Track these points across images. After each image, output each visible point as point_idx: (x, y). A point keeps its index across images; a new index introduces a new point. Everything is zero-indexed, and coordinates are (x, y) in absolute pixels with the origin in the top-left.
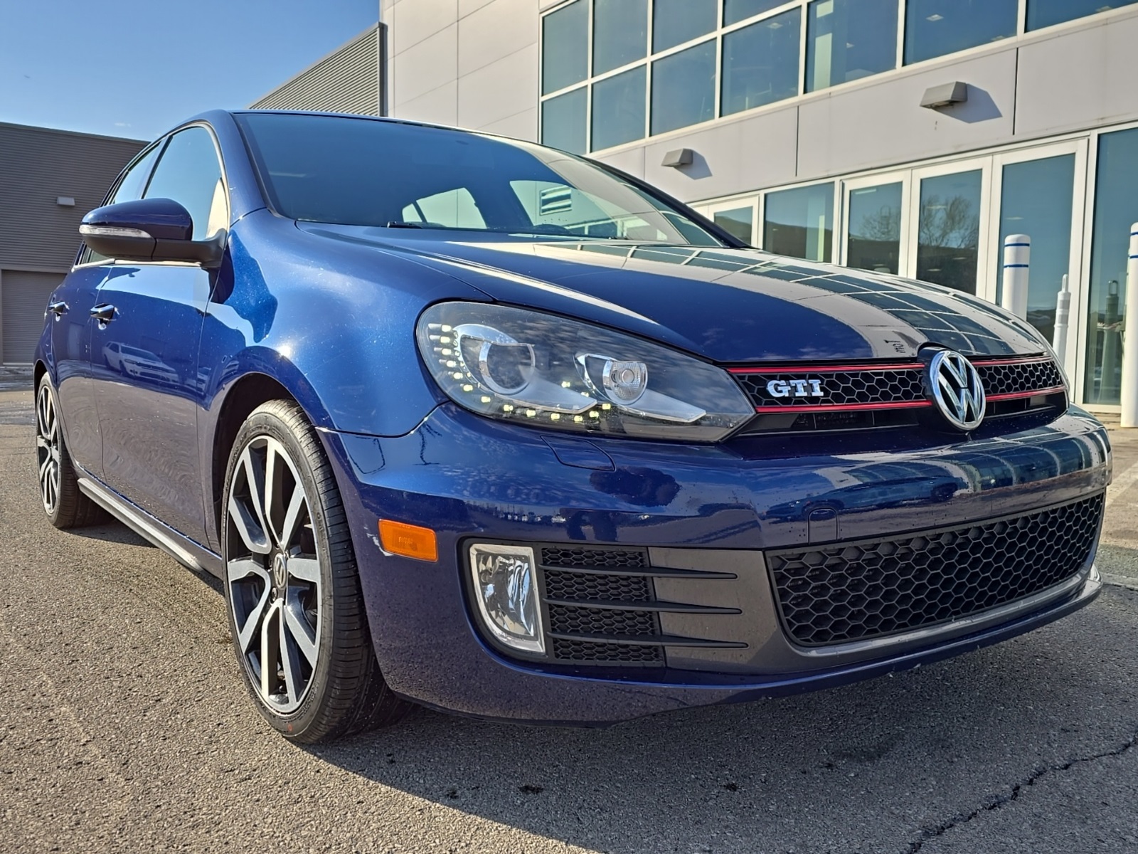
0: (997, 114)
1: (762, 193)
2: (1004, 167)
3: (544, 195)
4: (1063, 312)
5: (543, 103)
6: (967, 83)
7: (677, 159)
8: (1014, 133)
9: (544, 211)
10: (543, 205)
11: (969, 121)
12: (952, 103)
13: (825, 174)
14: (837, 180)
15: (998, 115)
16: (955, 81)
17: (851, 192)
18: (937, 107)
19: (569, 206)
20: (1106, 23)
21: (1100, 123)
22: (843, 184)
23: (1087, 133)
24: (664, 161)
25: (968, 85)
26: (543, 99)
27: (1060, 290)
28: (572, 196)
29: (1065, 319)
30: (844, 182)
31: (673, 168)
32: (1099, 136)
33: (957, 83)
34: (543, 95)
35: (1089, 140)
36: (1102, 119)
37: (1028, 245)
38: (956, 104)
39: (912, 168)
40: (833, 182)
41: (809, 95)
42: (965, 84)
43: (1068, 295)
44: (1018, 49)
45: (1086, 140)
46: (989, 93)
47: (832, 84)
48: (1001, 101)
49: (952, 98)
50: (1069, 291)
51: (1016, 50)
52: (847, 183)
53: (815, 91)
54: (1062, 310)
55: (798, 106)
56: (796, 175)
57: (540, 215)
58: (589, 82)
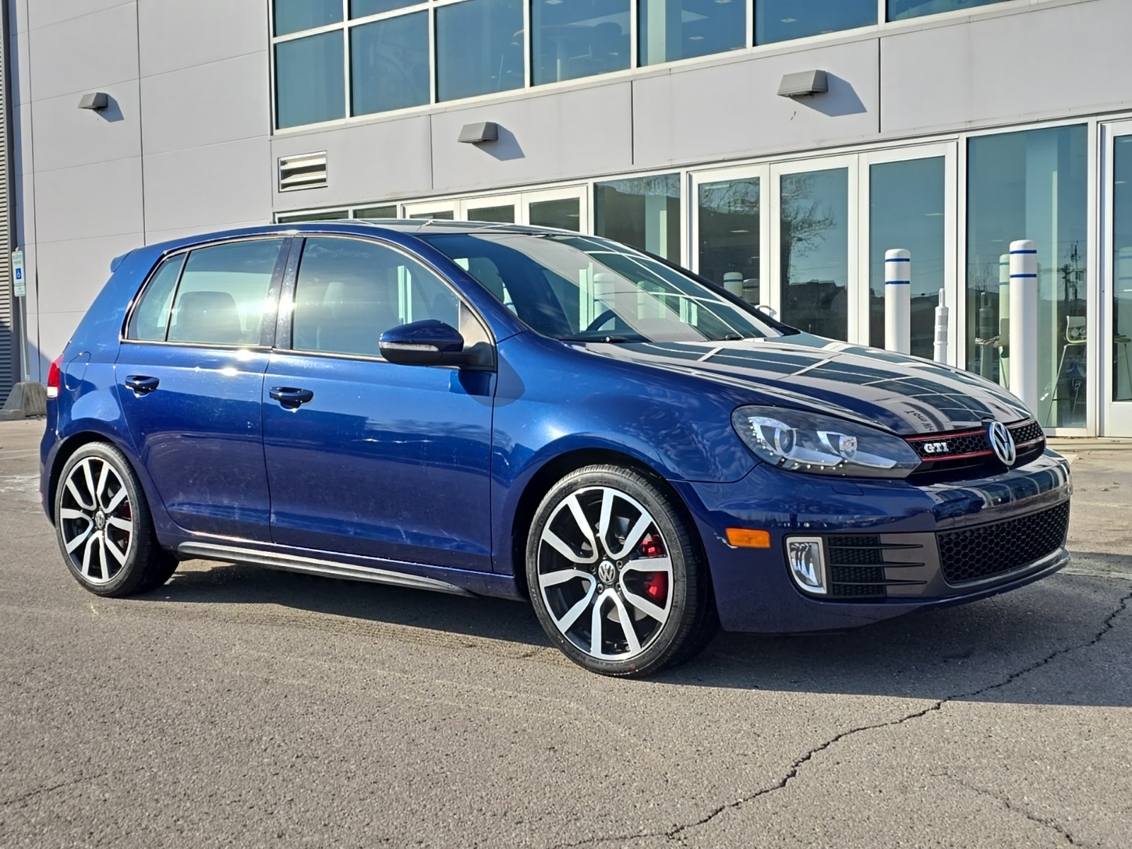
0: (861, 109)
1: (591, 182)
2: (870, 166)
3: (284, 163)
4: (942, 328)
5: (275, 46)
6: (827, 71)
7: (479, 135)
8: (880, 131)
9: (285, 186)
10: (283, 178)
11: (832, 114)
12: (811, 94)
13: (668, 164)
14: (683, 171)
15: (864, 110)
16: (815, 69)
17: (699, 185)
18: (795, 97)
19: (324, 180)
20: (969, 20)
21: (968, 126)
22: (690, 177)
23: (955, 136)
24: (460, 137)
25: (828, 73)
26: (274, 41)
27: (938, 305)
28: (328, 167)
29: (944, 336)
30: (691, 174)
31: (471, 144)
32: (968, 139)
33: (818, 72)
34: (275, 35)
35: (957, 143)
36: (970, 122)
37: (908, 260)
38: (815, 94)
39: (771, 163)
40: (678, 174)
41: (643, 70)
42: (825, 72)
43: (945, 310)
44: (879, 39)
45: (955, 143)
46: (851, 84)
47: (668, 60)
48: (865, 94)
49: (813, 88)
50: (947, 305)
51: (878, 40)
52: (694, 175)
53: (651, 64)
54: (940, 326)
55: (632, 82)
56: (633, 163)
57: (279, 192)
58: (346, 24)
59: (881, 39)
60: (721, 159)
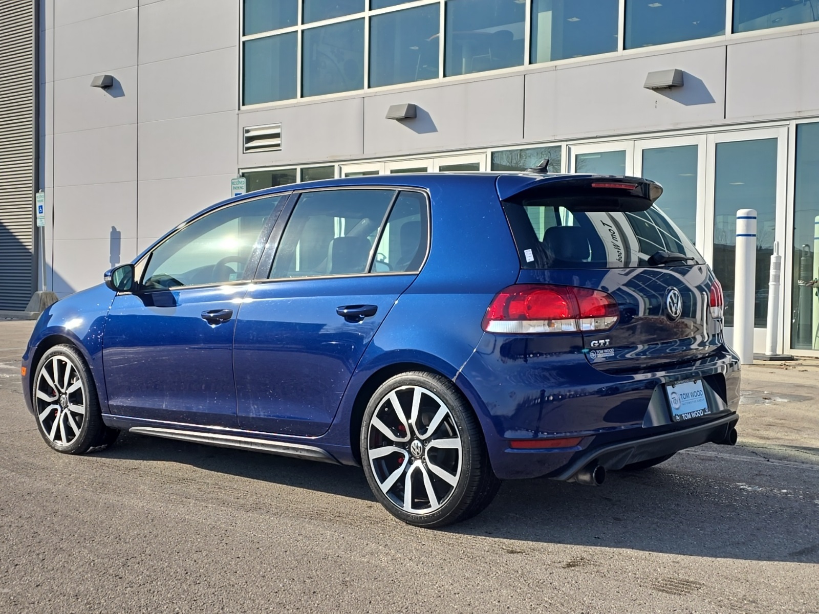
0: (711, 100)
1: (489, 151)
2: (716, 145)
3: (248, 131)
4: (776, 272)
5: (244, 43)
6: (683, 70)
7: (402, 114)
8: (725, 118)
9: (248, 148)
10: (247, 143)
11: (686, 104)
12: (670, 87)
13: (553, 139)
14: (564, 145)
15: (713, 101)
16: (674, 68)
17: (577, 156)
18: (656, 89)
19: (278, 145)
20: (800, 33)
21: (798, 115)
22: (570, 149)
23: (787, 122)
24: (387, 115)
25: (684, 72)
26: (243, 39)
27: (772, 254)
28: (283, 135)
29: (777, 278)
30: (570, 147)
31: (395, 120)
32: (797, 125)
33: (676, 70)
34: (244, 35)
35: (788, 128)
36: (799, 112)
37: (755, 218)
38: (673, 88)
39: (635, 140)
40: (560, 147)
41: (533, 66)
42: (681, 71)
43: (779, 258)
44: (727, 46)
45: (786, 128)
46: (704, 82)
47: (553, 58)
48: (714, 88)
49: (673, 83)
50: (780, 255)
51: (725, 47)
52: (573, 148)
53: (539, 63)
54: (775, 270)
55: (525, 75)
56: (523, 138)
57: (243, 153)
58: (299, 27)
59: (728, 47)
60: (595, 136)
